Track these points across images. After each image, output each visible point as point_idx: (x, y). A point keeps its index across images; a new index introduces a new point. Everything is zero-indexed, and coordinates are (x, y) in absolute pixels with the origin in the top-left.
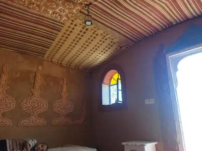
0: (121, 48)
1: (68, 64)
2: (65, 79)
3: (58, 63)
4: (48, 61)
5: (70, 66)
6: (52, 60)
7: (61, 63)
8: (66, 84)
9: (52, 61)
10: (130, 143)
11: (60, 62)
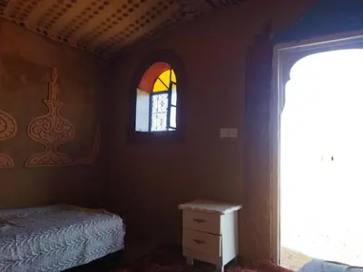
0: (184, 14)
1: (62, 37)
2: (55, 69)
3: (39, 30)
4: (14, 22)
5: (66, 40)
6: (24, 22)
7: (45, 32)
8: (58, 82)
9: (22, 24)
10: (193, 206)
11: (42, 29)
